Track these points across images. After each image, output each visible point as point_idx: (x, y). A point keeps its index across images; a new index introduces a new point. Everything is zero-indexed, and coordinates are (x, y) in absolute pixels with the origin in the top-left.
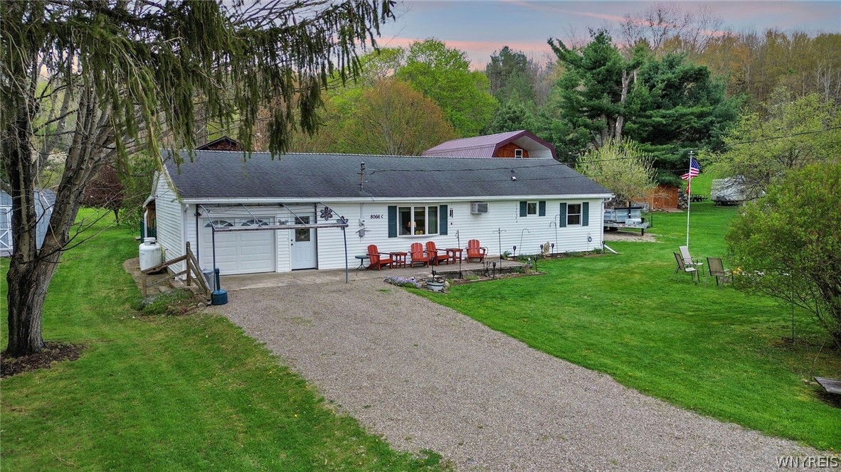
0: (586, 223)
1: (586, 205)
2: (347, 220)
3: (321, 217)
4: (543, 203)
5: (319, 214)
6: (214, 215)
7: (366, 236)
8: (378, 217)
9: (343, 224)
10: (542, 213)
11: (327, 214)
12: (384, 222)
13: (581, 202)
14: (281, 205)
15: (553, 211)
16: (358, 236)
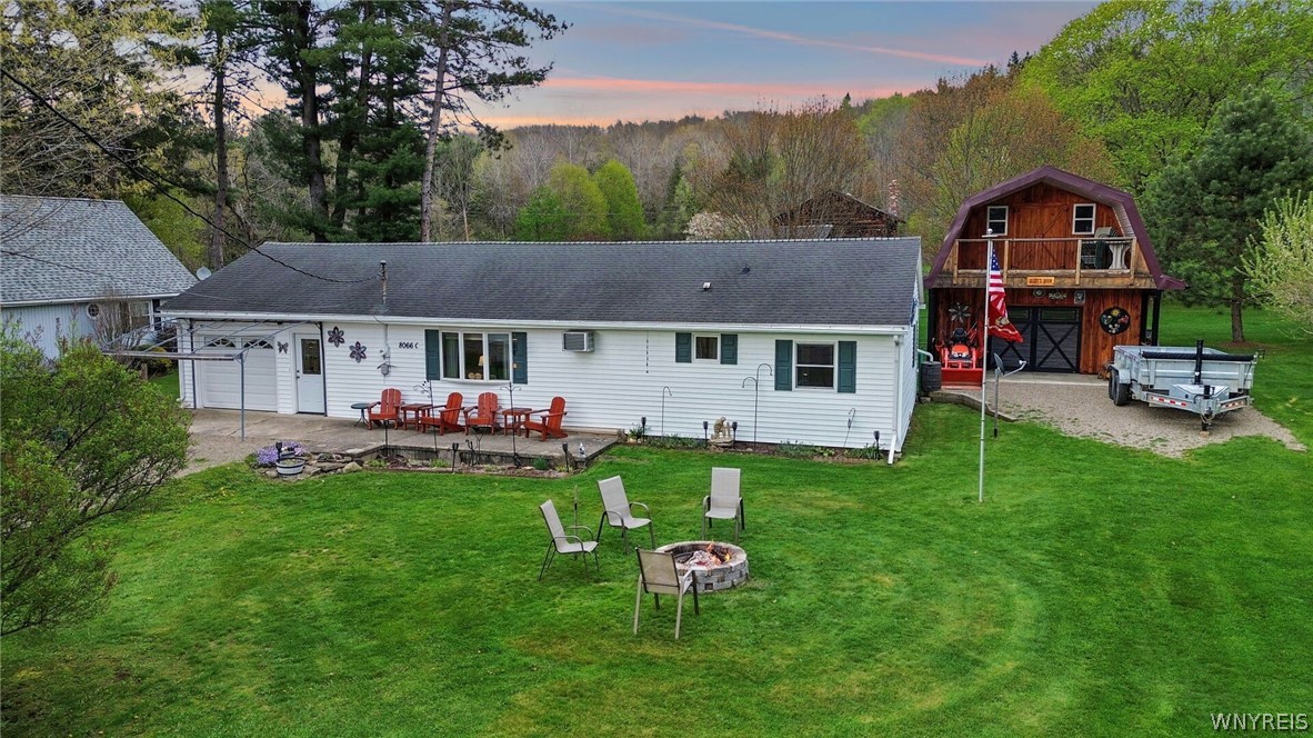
0: (848, 386)
1: (849, 348)
2: (365, 348)
3: (330, 340)
4: (731, 340)
5: (326, 337)
6: (207, 330)
7: (392, 374)
8: (411, 346)
9: (358, 353)
10: (730, 358)
11: (337, 338)
12: (420, 353)
13: (834, 341)
14: (280, 322)
15: (757, 355)
16: (380, 373)
